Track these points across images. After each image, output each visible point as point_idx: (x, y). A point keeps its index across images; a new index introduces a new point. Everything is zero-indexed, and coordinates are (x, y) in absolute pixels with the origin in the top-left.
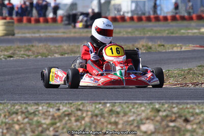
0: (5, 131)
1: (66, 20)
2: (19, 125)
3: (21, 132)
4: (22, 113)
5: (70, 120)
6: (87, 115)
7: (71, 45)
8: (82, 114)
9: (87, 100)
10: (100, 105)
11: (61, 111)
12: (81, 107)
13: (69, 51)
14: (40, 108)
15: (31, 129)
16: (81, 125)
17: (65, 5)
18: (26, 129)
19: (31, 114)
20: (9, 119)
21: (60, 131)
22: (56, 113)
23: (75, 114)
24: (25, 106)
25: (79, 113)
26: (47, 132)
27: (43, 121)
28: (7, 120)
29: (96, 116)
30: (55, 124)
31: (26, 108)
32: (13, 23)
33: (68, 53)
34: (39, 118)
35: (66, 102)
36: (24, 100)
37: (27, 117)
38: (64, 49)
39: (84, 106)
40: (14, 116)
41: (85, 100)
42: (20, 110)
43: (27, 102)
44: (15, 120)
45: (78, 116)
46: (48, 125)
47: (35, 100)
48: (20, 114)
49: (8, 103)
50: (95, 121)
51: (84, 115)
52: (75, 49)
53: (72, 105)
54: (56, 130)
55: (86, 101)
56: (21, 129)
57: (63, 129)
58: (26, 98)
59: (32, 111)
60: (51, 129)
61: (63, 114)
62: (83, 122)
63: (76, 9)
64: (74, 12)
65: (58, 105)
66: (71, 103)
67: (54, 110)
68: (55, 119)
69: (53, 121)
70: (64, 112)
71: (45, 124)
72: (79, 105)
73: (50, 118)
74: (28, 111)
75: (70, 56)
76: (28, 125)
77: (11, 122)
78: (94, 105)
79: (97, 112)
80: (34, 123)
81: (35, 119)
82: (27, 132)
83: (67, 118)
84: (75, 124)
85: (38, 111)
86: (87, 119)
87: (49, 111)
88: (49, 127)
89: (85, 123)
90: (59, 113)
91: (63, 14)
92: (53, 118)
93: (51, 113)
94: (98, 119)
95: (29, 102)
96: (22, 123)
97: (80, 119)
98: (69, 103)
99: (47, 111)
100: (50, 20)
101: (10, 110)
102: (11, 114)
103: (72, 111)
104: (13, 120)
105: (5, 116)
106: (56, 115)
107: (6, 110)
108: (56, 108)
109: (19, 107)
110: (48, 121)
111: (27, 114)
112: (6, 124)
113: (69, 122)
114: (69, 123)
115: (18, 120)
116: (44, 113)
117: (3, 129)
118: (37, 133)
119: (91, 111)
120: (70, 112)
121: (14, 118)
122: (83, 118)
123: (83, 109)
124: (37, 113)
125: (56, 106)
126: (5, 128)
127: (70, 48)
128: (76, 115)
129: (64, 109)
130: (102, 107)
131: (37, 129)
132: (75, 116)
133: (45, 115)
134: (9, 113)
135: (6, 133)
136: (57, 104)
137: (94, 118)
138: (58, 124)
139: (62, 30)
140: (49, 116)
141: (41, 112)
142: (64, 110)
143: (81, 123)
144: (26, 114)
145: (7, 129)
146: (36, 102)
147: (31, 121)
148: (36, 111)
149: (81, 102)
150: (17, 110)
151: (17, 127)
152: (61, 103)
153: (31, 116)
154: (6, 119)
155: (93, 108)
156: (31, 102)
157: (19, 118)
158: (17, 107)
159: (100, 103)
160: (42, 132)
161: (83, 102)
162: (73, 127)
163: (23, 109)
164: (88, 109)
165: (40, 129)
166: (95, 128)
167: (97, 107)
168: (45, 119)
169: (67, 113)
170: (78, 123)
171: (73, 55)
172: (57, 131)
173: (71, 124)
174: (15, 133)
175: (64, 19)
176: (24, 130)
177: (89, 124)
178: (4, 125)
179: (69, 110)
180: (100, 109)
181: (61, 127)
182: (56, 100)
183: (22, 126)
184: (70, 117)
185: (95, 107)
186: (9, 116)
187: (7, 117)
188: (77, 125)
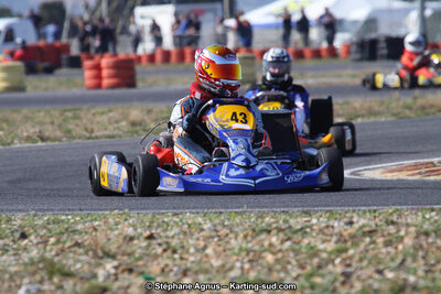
0: (247, 266)
1: (357, 52)
2: (274, 254)
3: (278, 267)
4: (280, 230)
5: (373, 242)
6: (407, 233)
7: (368, 99)
8: (398, 231)
9: (406, 204)
10: (433, 214)
11: (356, 226)
12: (395, 218)
13: (364, 112)
14: (314, 221)
15: (297, 261)
16: (396, 253)
17: (355, 22)
18: (289, 263)
19: (296, 232)
20: (254, 242)
21: (355, 265)
22: (346, 230)
23: (383, 230)
24: (283, 217)
25: (392, 229)
26: (330, 267)
27: (321, 247)
28: (250, 245)
29: (427, 234)
30: (346, 250)
31: (286, 221)
32: (253, 58)
33: (363, 116)
34: (313, 240)
35: (363, 208)
36: (279, 207)
37: (289, 239)
38: (355, 108)
39: (400, 216)
40: (263, 236)
41: (401, 204)
42: (274, 226)
43: (286, 209)
44: (266, 244)
45: (389, 234)
46: (330, 253)
47: (303, 206)
48: (274, 232)
49: (251, 212)
50: (424, 243)
51: (402, 233)
52: (376, 108)
53: (377, 214)
54: (348, 262)
55: (404, 207)
56: (277, 261)
57: (361, 260)
58: (284, 202)
59: (299, 227)
60: (338, 261)
61: (360, 232)
62: (400, 247)
63: (376, 30)
64: (373, 36)
65: (348, 215)
66: (375, 211)
67: (342, 224)
68: (345, 241)
69: (340, 245)
70: (361, 227)
71: (325, 251)
72: (391, 214)
73: (334, 239)
74: (290, 227)
75: (366, 120)
76: (291, 255)
77: (257, 248)
78: (420, 214)
79: (426, 226)
80: (304, 250)
81: (306, 241)
82: (289, 267)
83: (368, 240)
84: (384, 250)
85: (311, 227)
86: (408, 241)
87: (333, 227)
88: (333, 257)
89: (404, 248)
90: (351, 230)
91: (351, 39)
92: (341, 239)
93: (336, 231)
94: (430, 240)
95: (291, 210)
96: (280, 251)
97: (394, 240)
98: (370, 211)
99: (327, 227)
100: (324, 53)
101: (254, 226)
102: (256, 232)
103: (377, 225)
104: (262, 246)
105: (245, 236)
106: (345, 234)
107: (247, 226)
108: (346, 220)
109: (272, 220)
110: (331, 246)
111: (289, 233)
112: (248, 252)
113: (372, 246)
114: (373, 249)
115: (271, 245)
116: (321, 231)
117: (242, 263)
118: (309, 268)
119: (416, 226)
120: (374, 226)
121: (263, 240)
122: (401, 239)
123: (400, 221)
124: (308, 230)
125: (345, 217)
126: (246, 260)
127: (366, 105)
128: (385, 233)
129: (360, 222)
130: (436, 218)
131: (308, 261)
132: (383, 236)
133: (324, 234)
134: (254, 230)
135: (249, 270)
136: (346, 212)
137: (423, 237)
138: (351, 252)
139: (349, 72)
140: (331, 235)
141: (315, 227)
142: (360, 224)
143: (396, 248)
144: (287, 231)
145: (250, 261)
146: (305, 209)
147: (297, 247)
148: (307, 227)
149: (394, 208)
150: (270, 225)
151: (270, 258)
152: (354, 211)
153: (297, 237)
154: (248, 242)
155: (420, 218)
156: (296, 209)
157: (274, 239)
158: (267, 219)
159: (433, 210)
160: (319, 267)
161: (399, 207)
162: (381, 256)
163: (281, 222)
164: (409, 221)
165: (316, 261)
166: (424, 258)
167: (427, 216)
168: (324, 242)
169: (367, 229)
170: (390, 249)
171: (372, 119)
172: (349, 266)
173: (375, 252)
174: (265, 270)
175: (354, 49)
176: (283, 264)
177: (412, 251)
178: (244, 254)
179: (373, 224)
180: (432, 220)
181: (357, 258)
182: (344, 206)
183: (280, 255)
184: (374, 238)
185: (424, 217)
186: (253, 238)
187: (249, 238)
188: (388, 253)
